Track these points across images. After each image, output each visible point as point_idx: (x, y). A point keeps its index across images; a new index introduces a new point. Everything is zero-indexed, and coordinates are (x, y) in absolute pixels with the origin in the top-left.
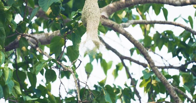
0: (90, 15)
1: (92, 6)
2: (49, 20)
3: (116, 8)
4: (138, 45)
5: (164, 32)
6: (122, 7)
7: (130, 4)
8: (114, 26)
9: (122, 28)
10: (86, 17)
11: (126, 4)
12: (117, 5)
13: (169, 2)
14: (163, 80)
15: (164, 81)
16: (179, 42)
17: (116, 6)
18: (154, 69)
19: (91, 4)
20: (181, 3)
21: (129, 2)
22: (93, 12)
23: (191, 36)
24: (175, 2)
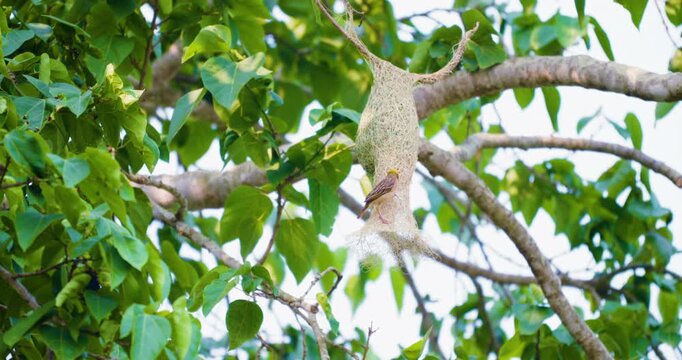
0: (386, 138)
1: (397, 106)
2: (229, 133)
3: (442, 99)
4: (509, 222)
5: (545, 164)
6: (461, 94)
7: (488, 86)
8: (431, 157)
9: (457, 165)
10: (373, 143)
11: (476, 87)
12: (447, 89)
13: (627, 86)
14: (587, 339)
15: (591, 344)
16: (593, 201)
17: (443, 90)
18: (558, 304)
19: (393, 99)
20: (670, 92)
21: (486, 79)
22: (397, 129)
23: (635, 181)
24: (647, 86)
